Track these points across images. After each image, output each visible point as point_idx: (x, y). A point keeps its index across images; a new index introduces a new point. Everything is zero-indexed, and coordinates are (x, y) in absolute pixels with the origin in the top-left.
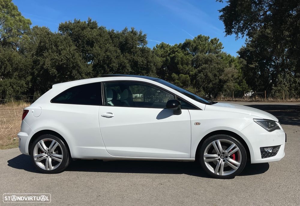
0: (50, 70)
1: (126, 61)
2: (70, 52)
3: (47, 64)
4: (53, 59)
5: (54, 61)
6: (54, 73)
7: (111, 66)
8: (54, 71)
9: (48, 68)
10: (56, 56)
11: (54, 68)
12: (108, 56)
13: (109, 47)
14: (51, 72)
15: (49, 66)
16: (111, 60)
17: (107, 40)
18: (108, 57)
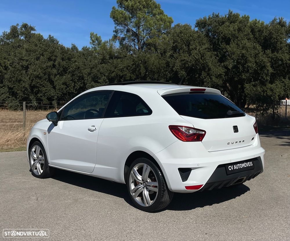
0: (179, 73)
1: (266, 60)
2: (200, 52)
3: (177, 66)
4: (183, 61)
5: (183, 62)
6: (183, 76)
7: (246, 66)
8: (183, 74)
9: (178, 70)
10: (185, 57)
11: (183, 70)
12: (243, 54)
13: (245, 44)
14: (180, 75)
15: (178, 68)
16: (246, 59)
17: (247, 35)
18: (243, 56)
